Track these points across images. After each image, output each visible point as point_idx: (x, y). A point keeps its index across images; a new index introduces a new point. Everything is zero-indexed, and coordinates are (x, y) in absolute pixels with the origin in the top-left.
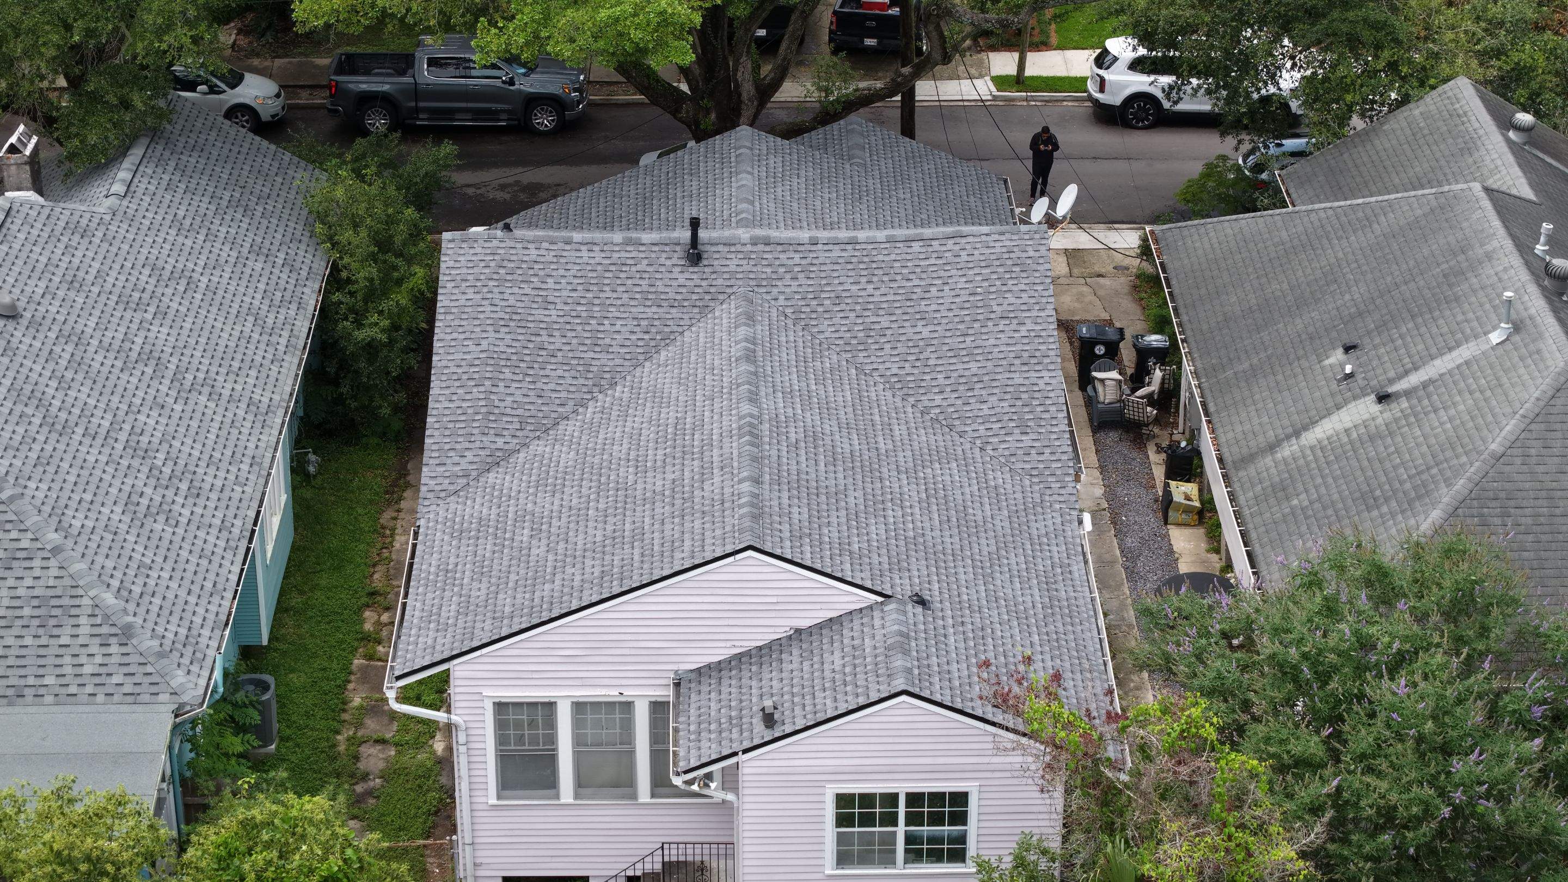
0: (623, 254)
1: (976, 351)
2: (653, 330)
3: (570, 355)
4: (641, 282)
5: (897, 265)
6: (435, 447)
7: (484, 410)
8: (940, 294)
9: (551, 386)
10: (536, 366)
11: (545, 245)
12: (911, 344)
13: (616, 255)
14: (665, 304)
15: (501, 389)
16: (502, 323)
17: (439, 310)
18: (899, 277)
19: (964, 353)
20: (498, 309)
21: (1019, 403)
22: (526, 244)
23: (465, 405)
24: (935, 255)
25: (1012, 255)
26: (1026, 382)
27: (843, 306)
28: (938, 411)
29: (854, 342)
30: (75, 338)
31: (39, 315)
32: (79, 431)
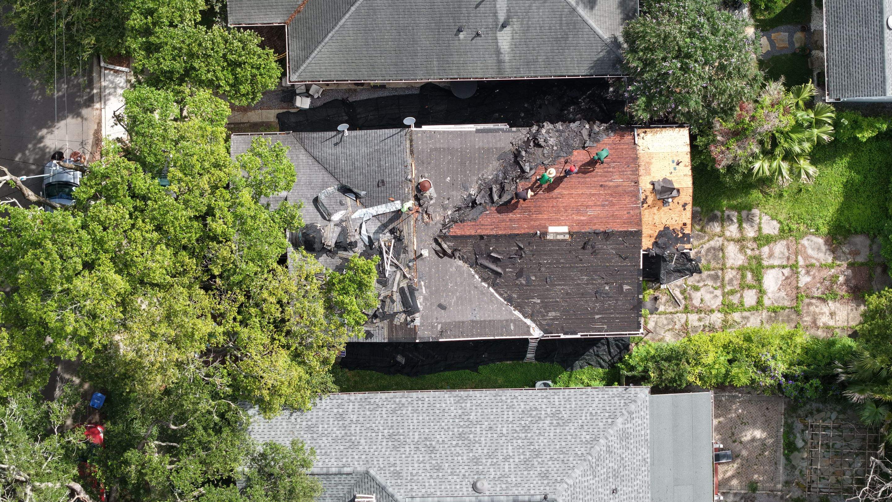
30: (475, 460)
31: (472, 474)
32: (532, 447)
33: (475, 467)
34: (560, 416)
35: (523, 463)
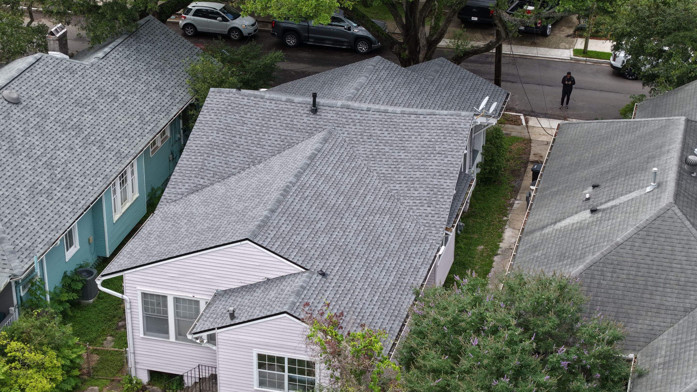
0: (284, 106)
1: (422, 167)
2: (286, 141)
3: (246, 147)
4: (288, 119)
5: (401, 124)
6: (174, 180)
7: (200, 167)
8: (416, 139)
9: (233, 160)
10: (229, 150)
11: (252, 98)
12: (395, 160)
13: (281, 106)
14: (295, 130)
15: (211, 159)
16: (221, 130)
17: (198, 121)
18: (400, 130)
19: (416, 167)
20: (222, 124)
21: (432, 193)
22: (244, 97)
23: (193, 163)
24: (419, 122)
25: (453, 126)
26: (439, 184)
27: (371, 140)
28: (395, 192)
29: (371, 156)
30: (43, 116)
31: (30, 104)
32: (24, 154)
33: (36, 111)
34: (45, 196)
35: (12, 137)
